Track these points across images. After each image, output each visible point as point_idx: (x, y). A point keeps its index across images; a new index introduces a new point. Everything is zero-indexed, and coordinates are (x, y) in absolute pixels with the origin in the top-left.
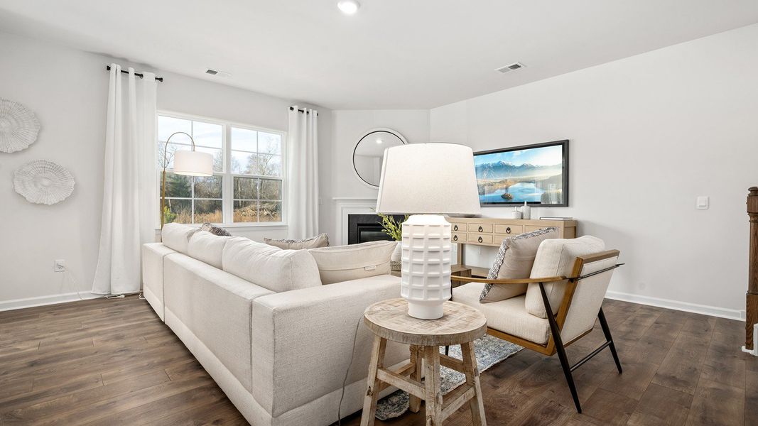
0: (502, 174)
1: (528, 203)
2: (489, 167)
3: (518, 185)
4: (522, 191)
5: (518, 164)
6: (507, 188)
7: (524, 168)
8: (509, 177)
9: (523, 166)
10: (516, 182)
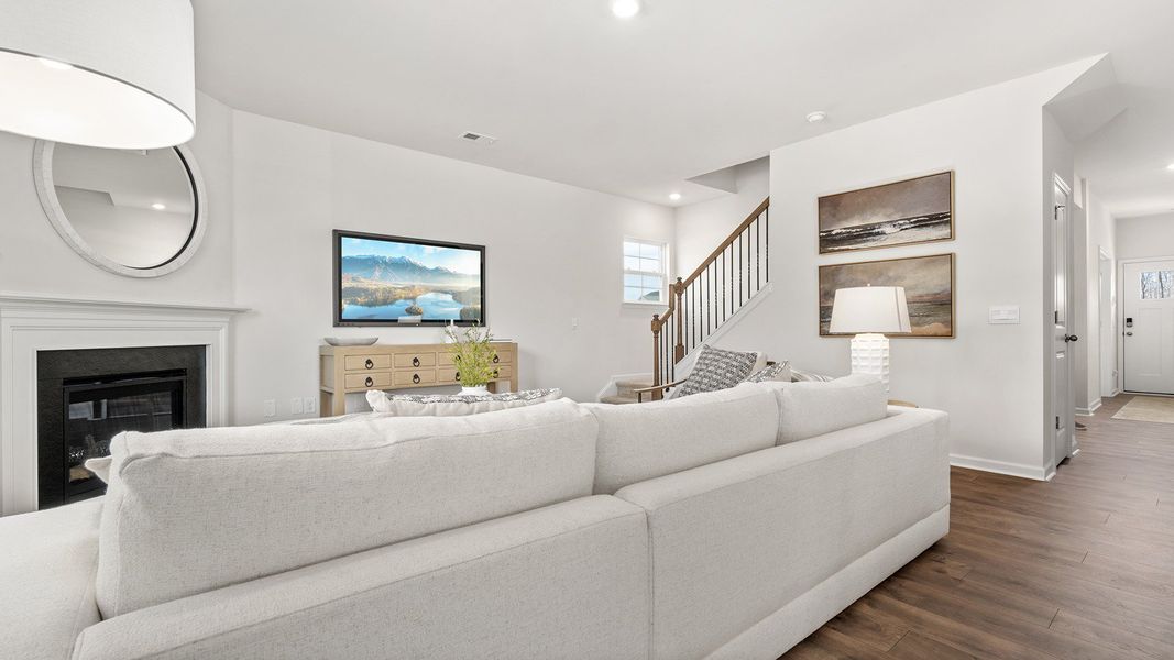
0: (407, 277)
1: (455, 321)
2: (386, 263)
3: (430, 295)
4: (436, 304)
5: (431, 266)
6: (413, 299)
7: (438, 272)
8: (417, 282)
9: (437, 269)
10: (428, 290)
